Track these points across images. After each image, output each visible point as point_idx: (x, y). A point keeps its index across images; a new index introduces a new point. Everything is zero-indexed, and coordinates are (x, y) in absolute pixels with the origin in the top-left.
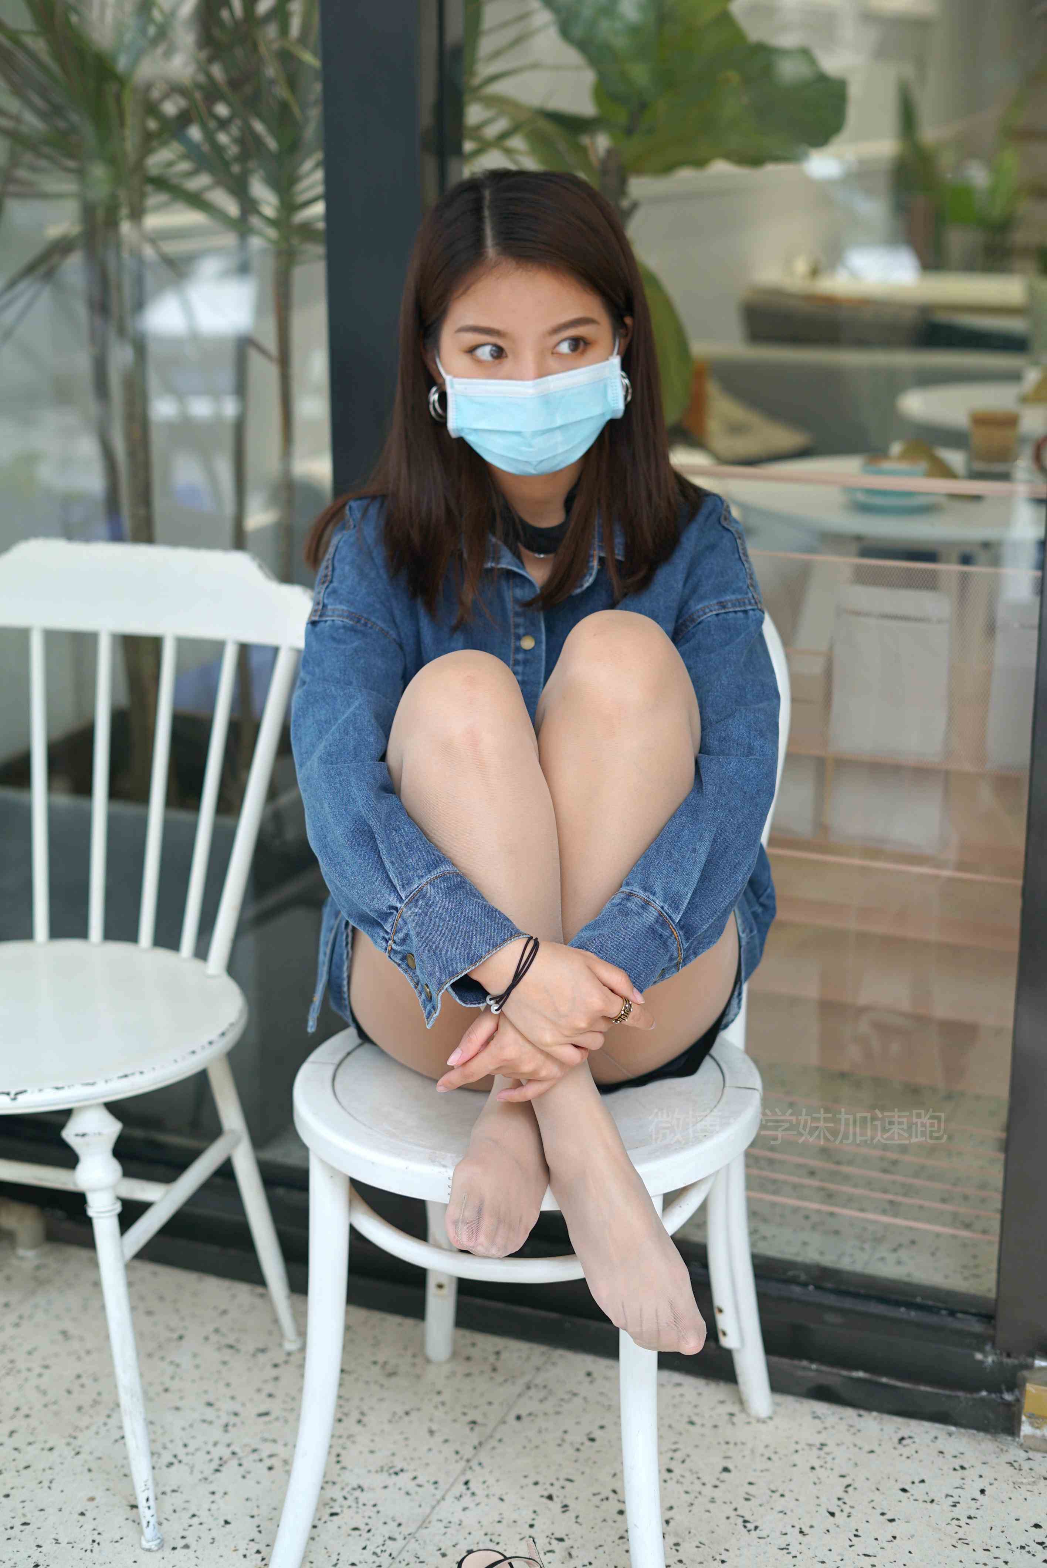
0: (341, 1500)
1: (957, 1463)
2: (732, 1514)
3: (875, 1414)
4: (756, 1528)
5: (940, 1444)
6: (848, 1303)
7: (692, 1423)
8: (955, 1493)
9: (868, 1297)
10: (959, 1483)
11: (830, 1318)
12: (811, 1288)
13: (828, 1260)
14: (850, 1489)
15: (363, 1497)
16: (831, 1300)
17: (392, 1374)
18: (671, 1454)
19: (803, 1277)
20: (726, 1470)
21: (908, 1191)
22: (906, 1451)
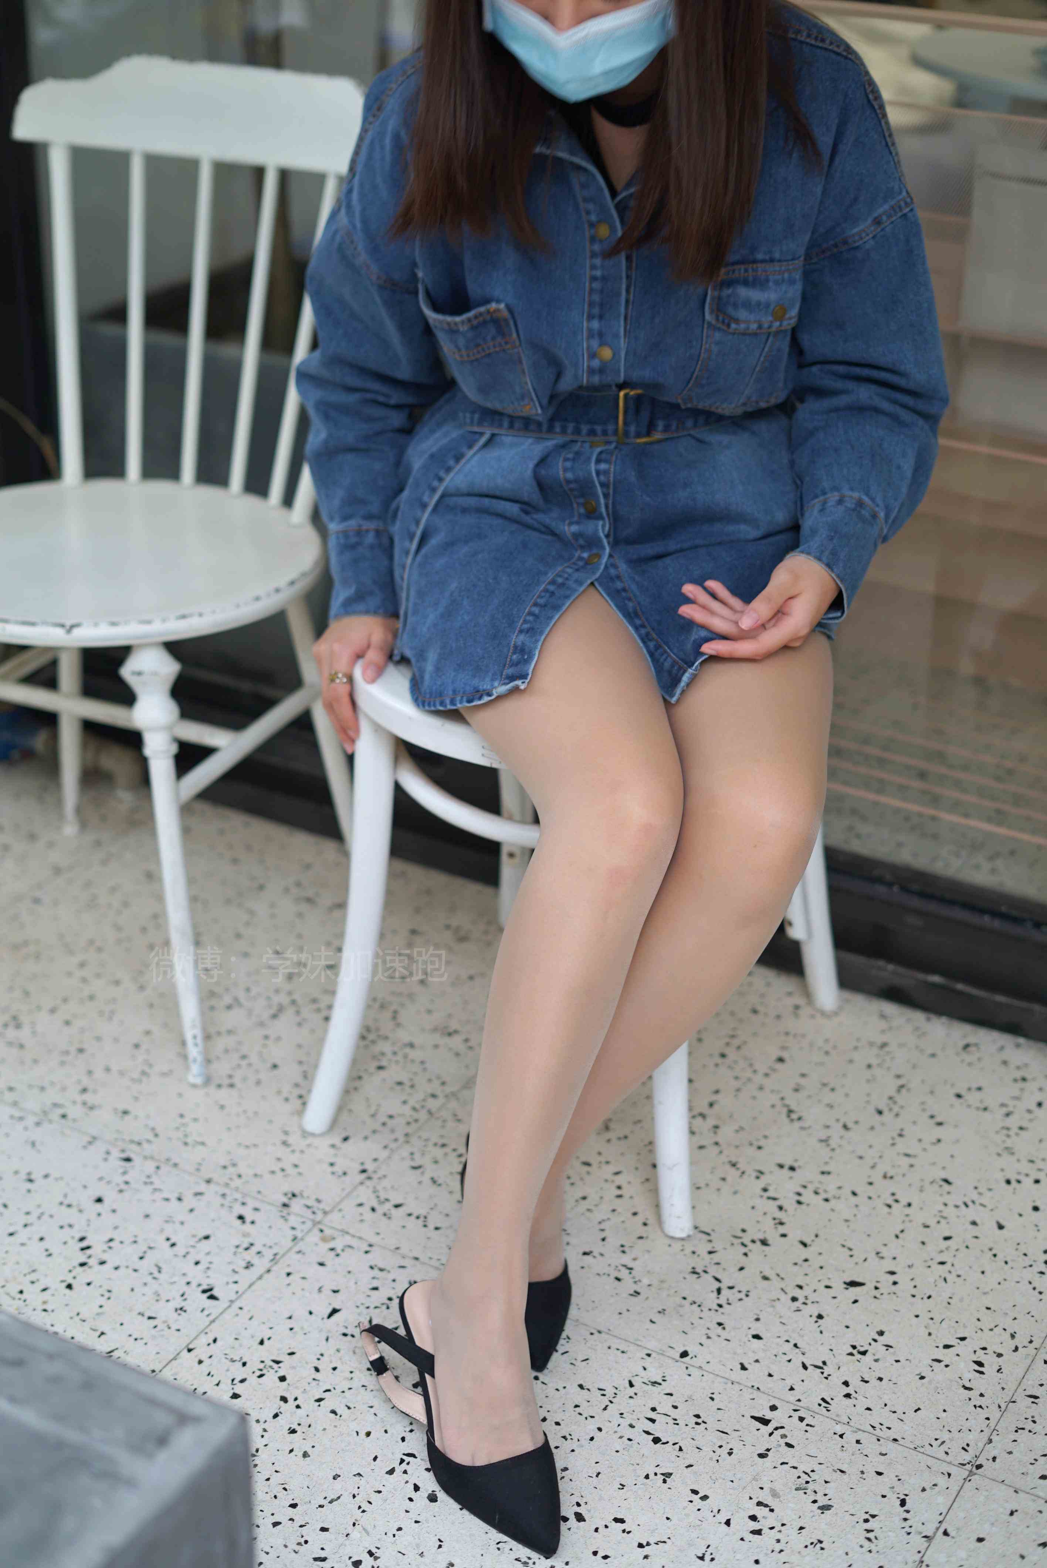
0: (389, 1055)
1: (1019, 1074)
2: (778, 1103)
3: (944, 1019)
4: (800, 1119)
5: (1005, 1055)
6: (932, 907)
7: (755, 1011)
8: (1011, 1103)
9: (952, 903)
10: (1017, 1093)
11: (912, 920)
12: (896, 889)
13: (921, 863)
14: (904, 1091)
15: (413, 1054)
16: (916, 902)
17: (463, 939)
18: (727, 1040)
19: (888, 877)
20: (781, 1060)
21: (1018, 800)
22: (968, 1058)
